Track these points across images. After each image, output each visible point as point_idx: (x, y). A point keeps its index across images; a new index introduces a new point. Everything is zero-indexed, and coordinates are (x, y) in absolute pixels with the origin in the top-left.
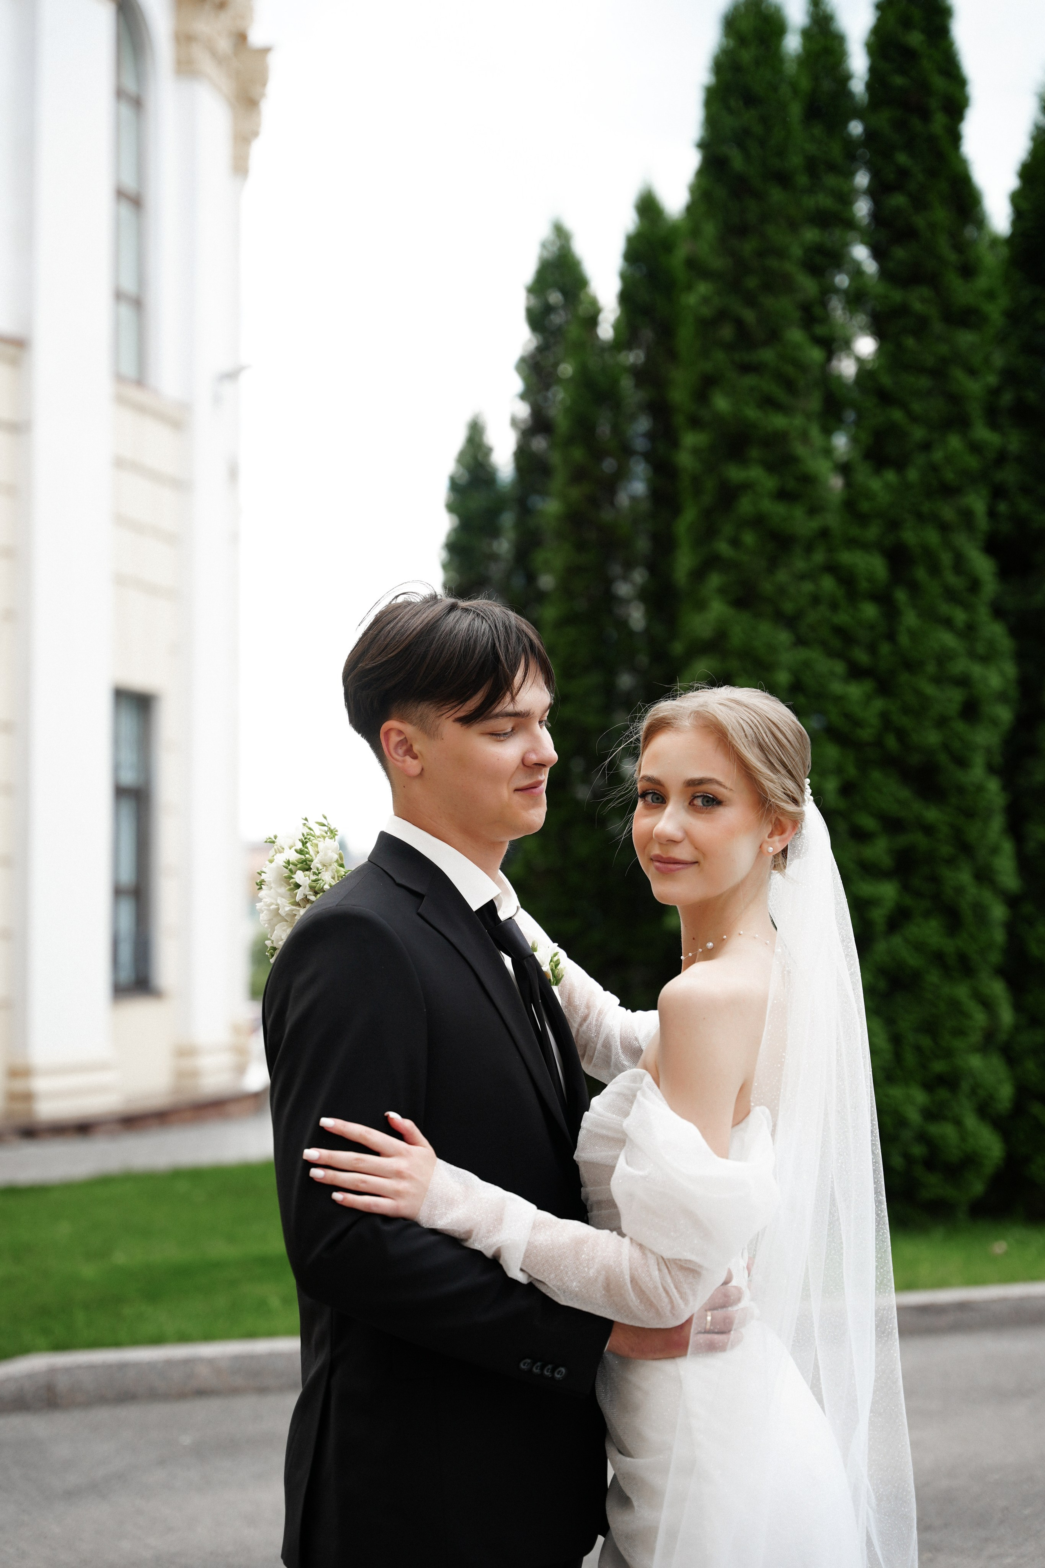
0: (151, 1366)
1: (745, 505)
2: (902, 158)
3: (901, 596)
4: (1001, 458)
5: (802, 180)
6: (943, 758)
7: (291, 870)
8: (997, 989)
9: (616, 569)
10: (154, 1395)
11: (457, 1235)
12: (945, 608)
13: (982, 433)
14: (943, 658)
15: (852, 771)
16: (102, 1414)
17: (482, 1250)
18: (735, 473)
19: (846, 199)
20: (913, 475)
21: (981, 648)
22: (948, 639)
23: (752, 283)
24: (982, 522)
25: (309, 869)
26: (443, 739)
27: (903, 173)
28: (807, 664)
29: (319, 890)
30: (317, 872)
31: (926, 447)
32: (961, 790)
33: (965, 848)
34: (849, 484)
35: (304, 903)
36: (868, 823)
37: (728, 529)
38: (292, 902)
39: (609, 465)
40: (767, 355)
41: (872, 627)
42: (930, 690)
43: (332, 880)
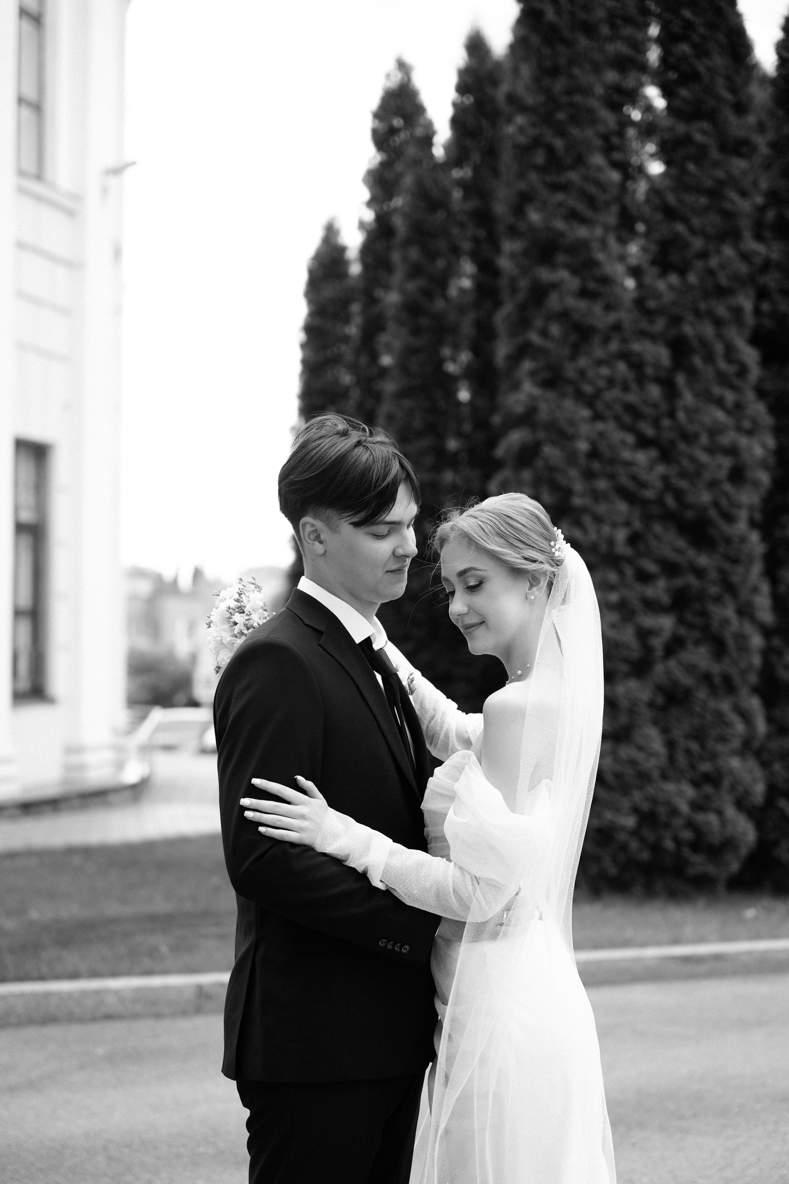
0: (70, 995)
1: (554, 302)
2: (687, 14)
3: (681, 379)
4: (767, 266)
5: (605, 30)
6: (713, 514)
7: (231, 613)
8: (755, 704)
9: (446, 351)
10: (71, 1018)
11: (339, 857)
12: (717, 390)
13: (751, 244)
14: (714, 431)
15: (637, 524)
16: (32, 1032)
17: (356, 867)
18: (545, 275)
19: (640, 47)
20: (692, 278)
21: (747, 424)
22: (720, 415)
23: (561, 116)
24: (750, 319)
25: (244, 612)
26: (341, 534)
27: (689, 25)
28: (602, 435)
29: (250, 626)
30: (249, 614)
31: (704, 255)
32: (728, 541)
33: (731, 589)
34: (640, 285)
35: (240, 635)
36: (651, 567)
37: (539, 323)
38: (232, 635)
39: (440, 263)
40: (573, 176)
41: (655, 406)
42: (703, 457)
43: (259, 620)
